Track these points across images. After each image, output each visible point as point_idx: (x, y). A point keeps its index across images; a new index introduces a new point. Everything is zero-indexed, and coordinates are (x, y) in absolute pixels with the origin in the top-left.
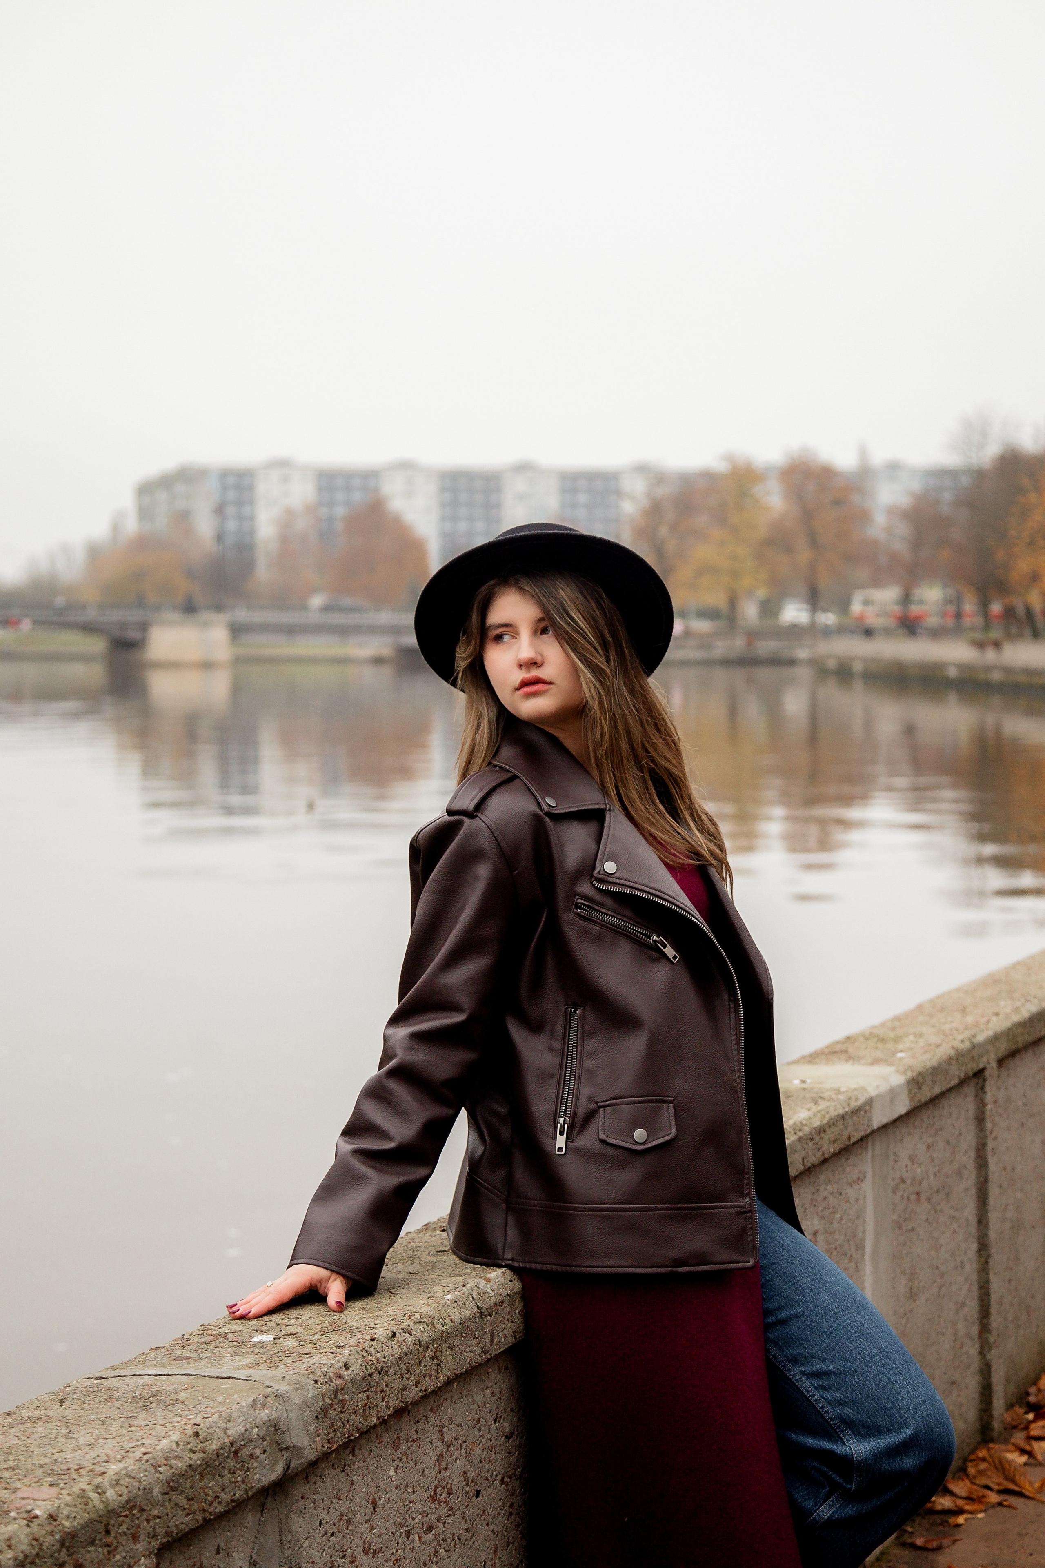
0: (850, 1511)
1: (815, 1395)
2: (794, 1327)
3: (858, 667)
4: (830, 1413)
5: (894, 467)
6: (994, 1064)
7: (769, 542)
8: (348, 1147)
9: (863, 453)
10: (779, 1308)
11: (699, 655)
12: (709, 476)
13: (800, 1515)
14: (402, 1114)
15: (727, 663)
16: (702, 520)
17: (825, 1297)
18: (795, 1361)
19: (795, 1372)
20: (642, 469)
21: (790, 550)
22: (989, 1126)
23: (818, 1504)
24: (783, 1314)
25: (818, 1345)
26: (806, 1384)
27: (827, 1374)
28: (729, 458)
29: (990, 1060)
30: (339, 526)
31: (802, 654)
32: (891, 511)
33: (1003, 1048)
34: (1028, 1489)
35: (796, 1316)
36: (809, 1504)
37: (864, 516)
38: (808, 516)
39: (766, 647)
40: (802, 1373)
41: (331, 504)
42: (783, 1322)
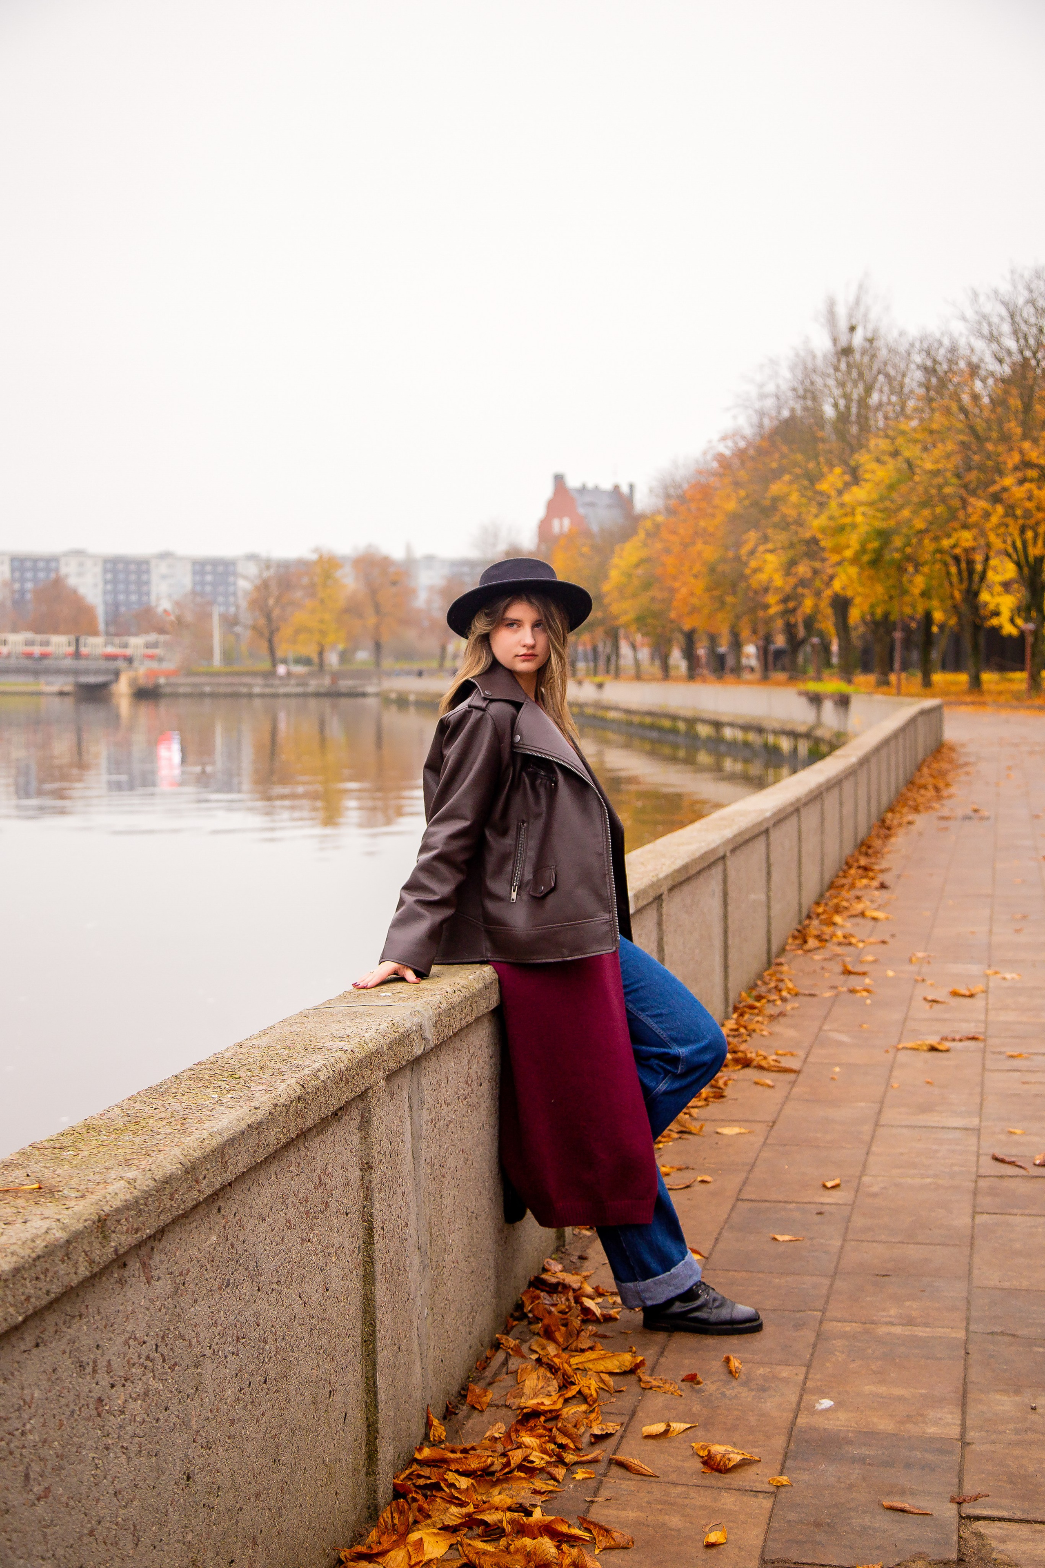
0: (676, 1085)
1: (655, 1026)
2: (641, 993)
3: (412, 698)
4: (663, 1035)
5: (430, 559)
6: (666, 892)
7: (347, 611)
8: (410, 899)
9: (409, 548)
10: (632, 984)
11: (300, 690)
12: (302, 563)
13: (647, 1091)
14: (443, 880)
15: (317, 695)
16: (298, 594)
17: (657, 977)
18: (643, 1010)
19: (642, 1016)
20: (252, 557)
21: (361, 616)
22: (664, 927)
23: (658, 1084)
24: (635, 986)
25: (655, 1001)
26: (649, 1021)
27: (661, 1015)
28: (316, 550)
29: (664, 889)
30: (29, 596)
31: (371, 689)
32: (431, 588)
33: (670, 883)
34: (694, 1130)
35: (642, 987)
36: (653, 1084)
37: (411, 592)
38: (373, 592)
39: (345, 684)
40: (648, 1016)
41: (22, 580)
42: (636, 990)
